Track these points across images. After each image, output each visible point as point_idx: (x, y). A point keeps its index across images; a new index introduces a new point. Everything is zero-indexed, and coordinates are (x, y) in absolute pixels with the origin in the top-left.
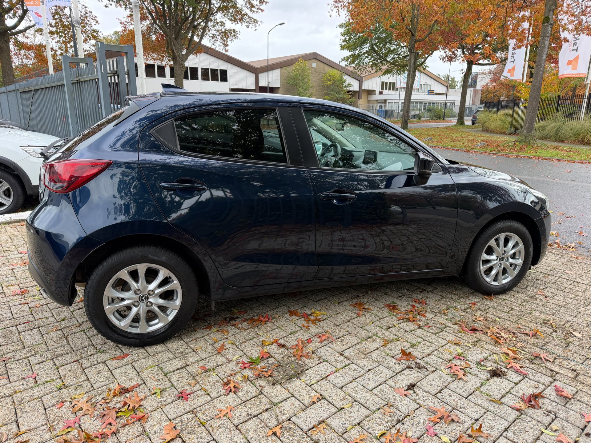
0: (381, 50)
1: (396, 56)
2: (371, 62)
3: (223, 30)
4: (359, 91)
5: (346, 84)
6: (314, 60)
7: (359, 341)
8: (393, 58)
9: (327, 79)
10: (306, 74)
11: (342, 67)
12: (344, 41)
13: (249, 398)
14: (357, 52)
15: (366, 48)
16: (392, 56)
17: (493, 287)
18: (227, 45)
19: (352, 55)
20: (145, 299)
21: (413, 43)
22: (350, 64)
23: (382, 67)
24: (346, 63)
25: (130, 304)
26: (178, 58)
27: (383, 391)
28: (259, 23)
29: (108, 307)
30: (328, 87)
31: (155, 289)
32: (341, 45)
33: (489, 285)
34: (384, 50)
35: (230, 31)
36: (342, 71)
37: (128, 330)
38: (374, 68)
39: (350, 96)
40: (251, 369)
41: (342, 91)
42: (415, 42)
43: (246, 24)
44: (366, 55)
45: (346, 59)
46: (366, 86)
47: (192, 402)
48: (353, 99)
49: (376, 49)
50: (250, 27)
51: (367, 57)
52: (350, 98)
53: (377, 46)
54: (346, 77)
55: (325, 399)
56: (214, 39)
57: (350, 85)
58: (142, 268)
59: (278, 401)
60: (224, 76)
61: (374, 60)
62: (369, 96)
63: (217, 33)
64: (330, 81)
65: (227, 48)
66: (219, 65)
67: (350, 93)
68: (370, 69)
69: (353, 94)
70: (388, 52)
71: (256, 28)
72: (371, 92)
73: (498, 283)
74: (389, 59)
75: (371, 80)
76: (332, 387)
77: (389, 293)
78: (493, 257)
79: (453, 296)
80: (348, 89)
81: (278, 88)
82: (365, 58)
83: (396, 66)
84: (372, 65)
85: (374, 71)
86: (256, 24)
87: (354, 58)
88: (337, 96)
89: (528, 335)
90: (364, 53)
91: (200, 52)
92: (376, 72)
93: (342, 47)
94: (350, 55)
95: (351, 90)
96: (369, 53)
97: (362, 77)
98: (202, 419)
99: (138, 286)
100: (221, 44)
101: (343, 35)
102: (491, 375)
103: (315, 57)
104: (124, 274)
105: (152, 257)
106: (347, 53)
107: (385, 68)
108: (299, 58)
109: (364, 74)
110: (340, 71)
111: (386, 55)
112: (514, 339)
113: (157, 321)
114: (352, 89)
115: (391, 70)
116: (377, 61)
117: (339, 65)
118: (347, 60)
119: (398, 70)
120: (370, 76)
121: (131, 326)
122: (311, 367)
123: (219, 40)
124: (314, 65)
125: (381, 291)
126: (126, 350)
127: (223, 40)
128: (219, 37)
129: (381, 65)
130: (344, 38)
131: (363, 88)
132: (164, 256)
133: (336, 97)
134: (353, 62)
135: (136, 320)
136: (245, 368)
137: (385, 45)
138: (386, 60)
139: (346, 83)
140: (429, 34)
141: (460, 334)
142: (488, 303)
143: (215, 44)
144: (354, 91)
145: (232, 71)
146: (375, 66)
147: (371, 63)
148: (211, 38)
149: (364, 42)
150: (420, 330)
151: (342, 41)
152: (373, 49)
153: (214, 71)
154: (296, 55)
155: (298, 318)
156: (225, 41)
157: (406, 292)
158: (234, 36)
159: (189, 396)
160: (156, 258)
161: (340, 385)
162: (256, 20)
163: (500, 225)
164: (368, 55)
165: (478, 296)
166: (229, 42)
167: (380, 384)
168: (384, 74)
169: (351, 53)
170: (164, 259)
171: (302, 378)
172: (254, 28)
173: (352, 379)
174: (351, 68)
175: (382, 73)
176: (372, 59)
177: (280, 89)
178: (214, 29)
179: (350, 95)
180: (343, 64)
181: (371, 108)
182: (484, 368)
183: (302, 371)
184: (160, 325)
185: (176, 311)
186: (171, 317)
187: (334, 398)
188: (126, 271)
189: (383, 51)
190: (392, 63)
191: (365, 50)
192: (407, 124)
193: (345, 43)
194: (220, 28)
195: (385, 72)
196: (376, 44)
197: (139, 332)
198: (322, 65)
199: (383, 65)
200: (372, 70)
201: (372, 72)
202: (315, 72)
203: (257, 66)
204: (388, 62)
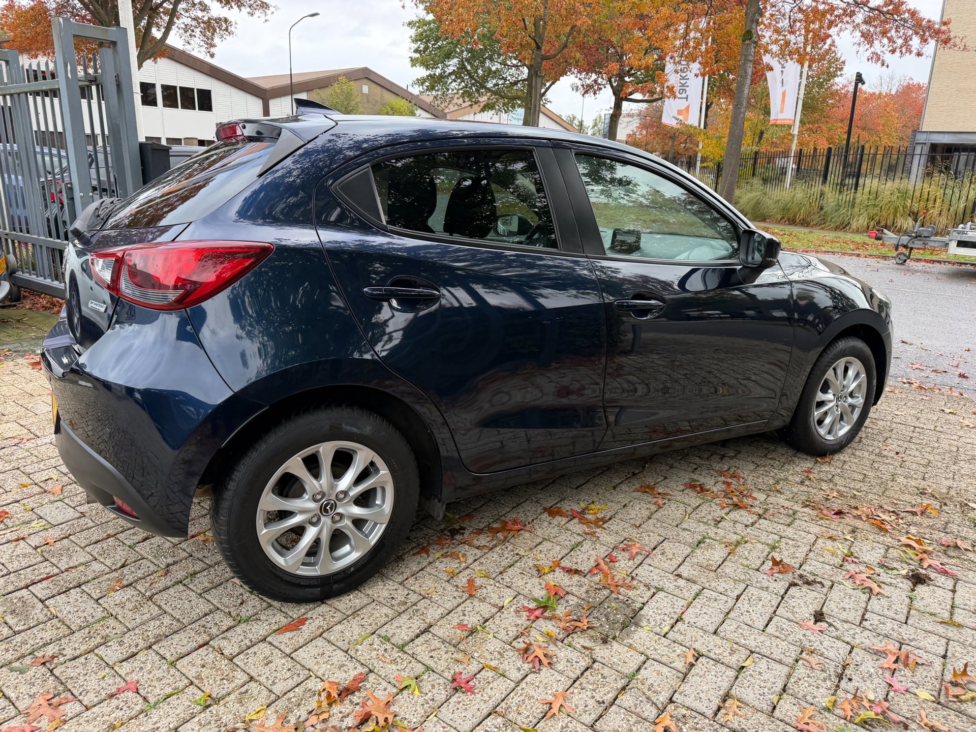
0: (477, 70)
1: (501, 82)
2: (462, 89)
3: (206, 19)
6: (365, 81)
7: (689, 550)
8: (495, 85)
10: (353, 103)
11: (412, 94)
12: (416, 51)
13: (579, 672)
14: (438, 72)
15: (452, 65)
16: (494, 82)
17: (828, 443)
18: (212, 46)
19: (430, 75)
20: (331, 508)
21: (540, 60)
22: (427, 90)
23: (479, 99)
24: (421, 89)
25: (304, 522)
27: (783, 630)
28: (272, 9)
29: (265, 531)
31: (350, 489)
32: (411, 58)
33: (823, 440)
34: (482, 70)
35: (218, 20)
36: (413, 102)
37: (299, 572)
38: (467, 99)
40: (550, 619)
42: (542, 59)
43: (248, 10)
44: (453, 77)
45: (421, 82)
47: (485, 695)
49: (469, 68)
50: (255, 16)
51: (455, 81)
53: (469, 63)
54: (418, 112)
55: (703, 655)
56: (188, 34)
58: (326, 451)
59: (631, 670)
60: (205, 101)
61: (466, 86)
63: (194, 23)
65: (212, 50)
66: (196, 81)
68: (461, 101)
70: (488, 74)
71: (267, 18)
73: (834, 436)
74: (490, 85)
76: (702, 634)
77: (676, 464)
78: (830, 396)
79: (772, 462)
82: (451, 82)
83: (503, 97)
84: (463, 94)
85: (466, 104)
86: (267, 11)
87: (434, 82)
89: (914, 514)
90: (450, 74)
91: (162, 55)
92: (471, 106)
93: (414, 62)
94: (428, 76)
96: (458, 74)
97: (445, 114)
98: (523, 723)
99: (321, 485)
100: (202, 43)
101: (415, 41)
102: (913, 583)
103: (366, 75)
104: (295, 465)
105: (348, 428)
106: (422, 72)
107: (484, 99)
108: (339, 75)
109: (450, 109)
110: (410, 102)
111: (485, 79)
112: (901, 521)
113: (347, 548)
115: (495, 102)
116: (471, 88)
117: (406, 91)
118: (422, 84)
119: (504, 104)
120: (459, 113)
121: (304, 564)
122: (644, 604)
123: (197, 35)
124: (365, 89)
125: (661, 463)
126: (296, 611)
127: (204, 36)
128: (198, 30)
129: (477, 95)
130: (416, 46)
132: (369, 425)
134: (431, 88)
135: (313, 551)
136: (537, 618)
137: (483, 62)
138: (485, 87)
140: (563, 48)
141: (822, 521)
142: (825, 468)
143: (192, 42)
145: (220, 92)
146: (468, 97)
147: (461, 91)
148: (182, 31)
149: (448, 56)
150: (762, 521)
151: (412, 50)
152: (462, 67)
153: (187, 92)
154: (335, 71)
155: (567, 519)
156: (208, 39)
157: (698, 460)
158: (226, 30)
159: (471, 683)
160: (354, 430)
161: (712, 629)
162: (266, 3)
163: (842, 345)
164: (456, 77)
165: (807, 460)
166: (217, 40)
167: (771, 620)
168: (483, 110)
169: (428, 72)
170: (368, 430)
171: (642, 624)
172: (263, 18)
173: (722, 616)
174: (428, 98)
175: (480, 109)
176: (463, 84)
178: (187, 14)
180: (416, 90)
182: (895, 572)
183: (636, 613)
184: (355, 556)
185: (384, 526)
186: (374, 539)
187: (717, 652)
188: (299, 459)
189: (480, 72)
190: (494, 93)
191: (451, 69)
193: (417, 55)
194: (200, 14)
195: (485, 107)
196: (467, 60)
197: (319, 573)
198: (378, 90)
199: (481, 95)
200: (464, 102)
201: (464, 105)
202: (368, 101)
203: (266, 85)
204: (489, 90)
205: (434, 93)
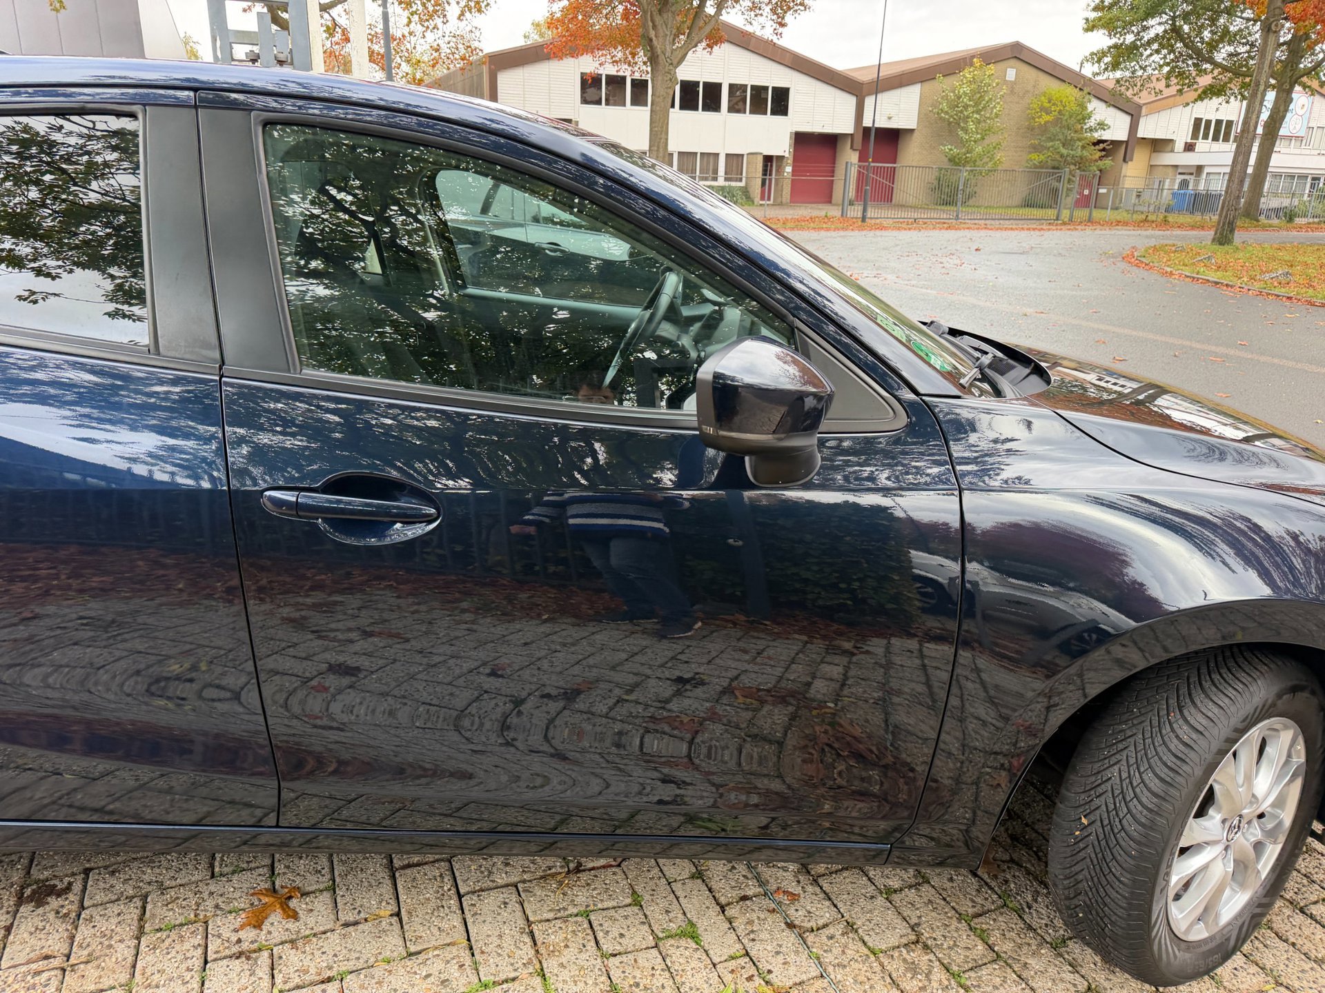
0: (1200, 33)
1: (1242, 49)
2: (1168, 64)
4: (1127, 142)
5: (1092, 123)
6: (1013, 62)
8: (1231, 55)
9: (1042, 109)
11: (1084, 77)
12: (1097, 8)
14: (1130, 38)
15: (1157, 26)
16: (1231, 49)
18: (782, 25)
19: (1116, 46)
22: (1106, 69)
23: (1198, 79)
24: (1096, 68)
26: (662, 57)
30: (1044, 128)
32: (1087, 20)
34: (1211, 31)
36: (1086, 90)
38: (1174, 80)
39: (1099, 154)
41: (1079, 140)
44: (1155, 46)
45: (1098, 57)
46: (1147, 129)
48: (1108, 162)
49: (1186, 28)
51: (1158, 52)
52: (1101, 158)
53: (1188, 23)
54: (1094, 106)
56: (753, 13)
57: (1102, 126)
60: (780, 102)
61: (1176, 60)
62: (1154, 155)
64: (1048, 112)
65: (783, 30)
66: (771, 76)
67: (1102, 146)
68: (1163, 84)
69: (1109, 148)
70: (1221, 40)
72: (1158, 145)
74: (1220, 57)
75: (1164, 115)
80: (1097, 135)
81: (912, 131)
82: (1151, 55)
83: (1237, 74)
84: (1169, 73)
85: (1173, 90)
87: (1122, 55)
88: (1064, 151)
90: (1149, 43)
92: (1180, 91)
93: (1091, 27)
94: (1110, 48)
95: (1103, 138)
96: (1163, 42)
97: (1140, 107)
100: (770, 22)
103: (1017, 53)
106: (1101, 40)
107: (1205, 81)
108: (973, 57)
109: (1144, 97)
110: (1081, 89)
111: (1213, 46)
114: (1107, 135)
115: (1226, 83)
116: (1185, 62)
117: (1078, 75)
118: (1099, 61)
120: (1162, 103)
123: (765, 14)
124: (1011, 74)
127: (775, 14)
128: (768, 9)
129: (1194, 73)
131: (1140, 135)
133: (1062, 156)
134: (1115, 66)
137: (1213, 21)
138: (1211, 61)
139: (1092, 119)
143: (756, 22)
144: (1113, 142)
145: (802, 90)
146: (1176, 77)
147: (1166, 69)
149: (1153, 12)
151: (1090, 8)
152: (1176, 30)
153: (759, 91)
154: (967, 51)
156: (779, 17)
158: (803, 4)
164: (1160, 44)
166: (789, 18)
168: (1201, 98)
169: (1114, 41)
174: (1109, 79)
175: (1196, 95)
176: (1172, 56)
177: (916, 134)
179: (1101, 151)
180: (1088, 70)
181: (1156, 186)
189: (1206, 35)
190: (1225, 69)
191: (1151, 34)
192: (1232, 231)
193: (1100, 13)
195: (1204, 92)
196: (1185, 17)
198: (1031, 74)
199: (1202, 72)
200: (1168, 86)
201: (1167, 92)
202: (1012, 92)
203: (865, 77)
204: (1216, 65)
205: (1118, 74)
